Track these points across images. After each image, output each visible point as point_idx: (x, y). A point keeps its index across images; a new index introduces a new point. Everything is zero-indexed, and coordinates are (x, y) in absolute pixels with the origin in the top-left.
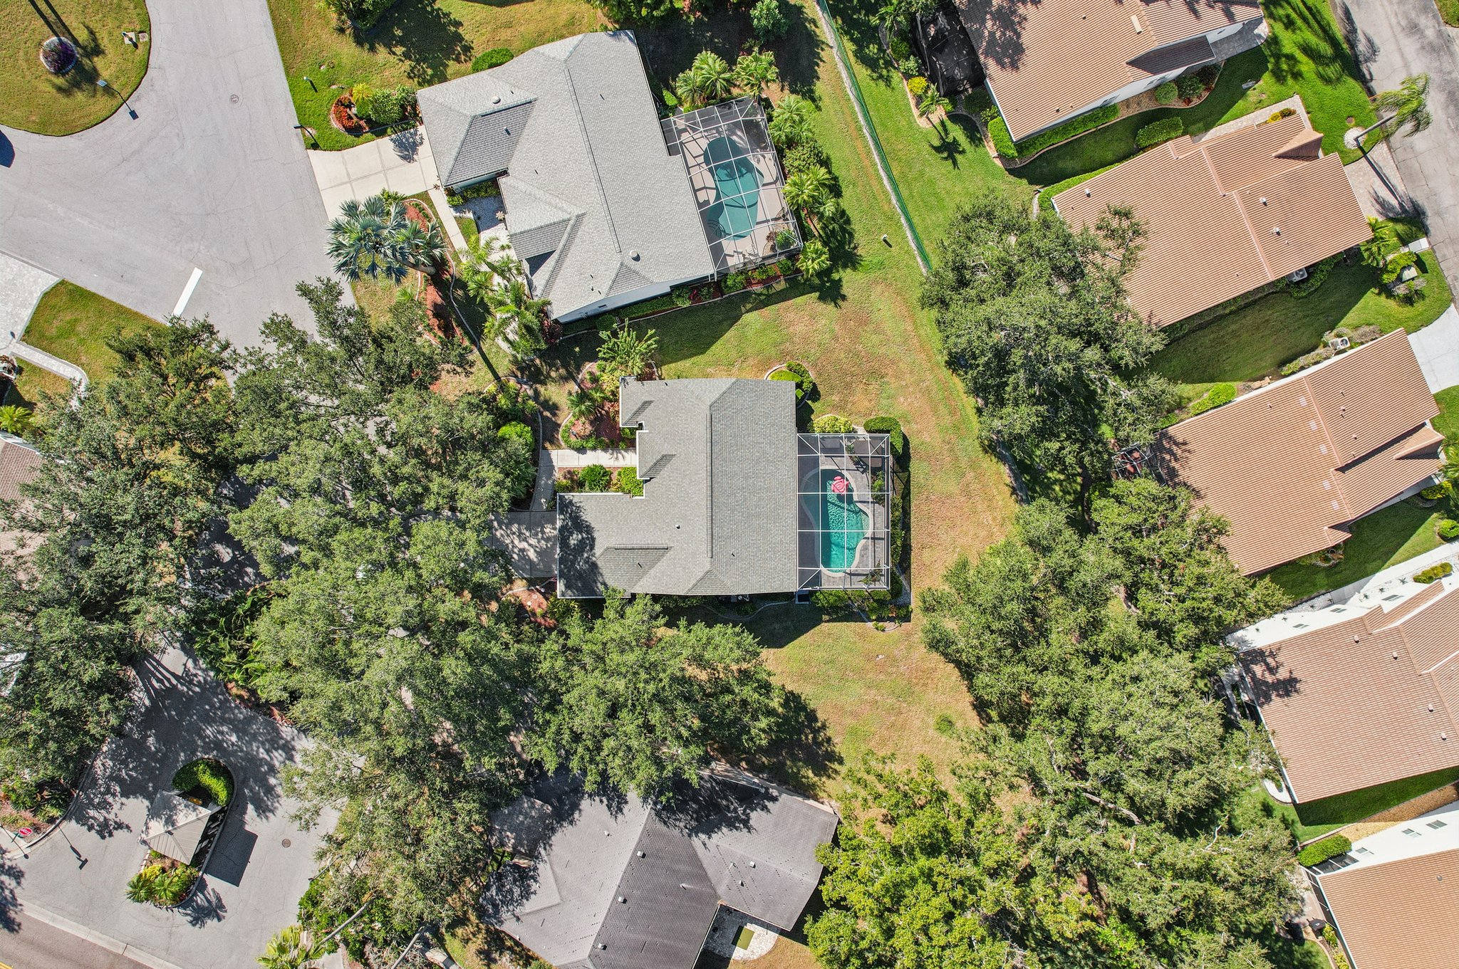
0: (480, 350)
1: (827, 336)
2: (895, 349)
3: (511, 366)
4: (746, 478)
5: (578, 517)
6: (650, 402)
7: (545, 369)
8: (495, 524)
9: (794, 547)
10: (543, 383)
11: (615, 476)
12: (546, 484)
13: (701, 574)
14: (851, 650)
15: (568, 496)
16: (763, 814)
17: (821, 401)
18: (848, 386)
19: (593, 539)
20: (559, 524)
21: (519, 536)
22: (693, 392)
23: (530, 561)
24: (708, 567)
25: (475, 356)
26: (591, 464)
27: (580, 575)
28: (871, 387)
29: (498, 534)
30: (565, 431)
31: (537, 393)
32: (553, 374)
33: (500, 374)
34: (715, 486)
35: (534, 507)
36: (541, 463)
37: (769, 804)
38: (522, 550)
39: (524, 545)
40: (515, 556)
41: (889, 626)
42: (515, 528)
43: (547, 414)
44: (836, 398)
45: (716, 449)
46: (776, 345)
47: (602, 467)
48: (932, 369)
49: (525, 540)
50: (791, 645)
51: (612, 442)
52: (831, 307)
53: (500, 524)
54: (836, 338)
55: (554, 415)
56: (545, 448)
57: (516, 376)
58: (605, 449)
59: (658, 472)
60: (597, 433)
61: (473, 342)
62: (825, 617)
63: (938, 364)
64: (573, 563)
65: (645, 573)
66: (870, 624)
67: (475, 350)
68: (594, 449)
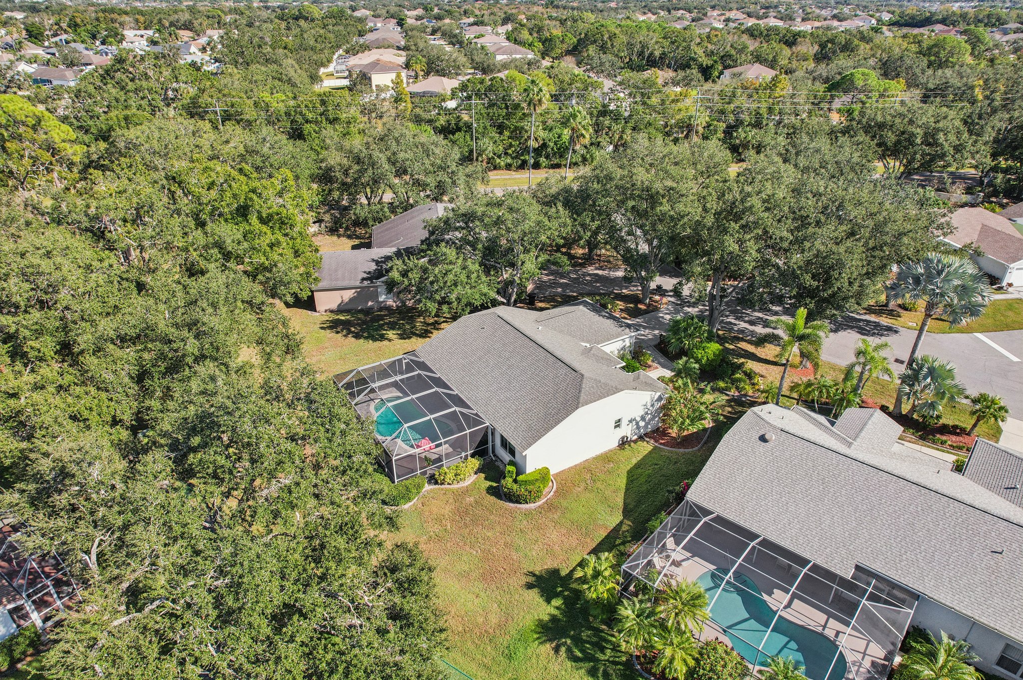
16: (368, 270)
37: (365, 276)
52: (538, 569)
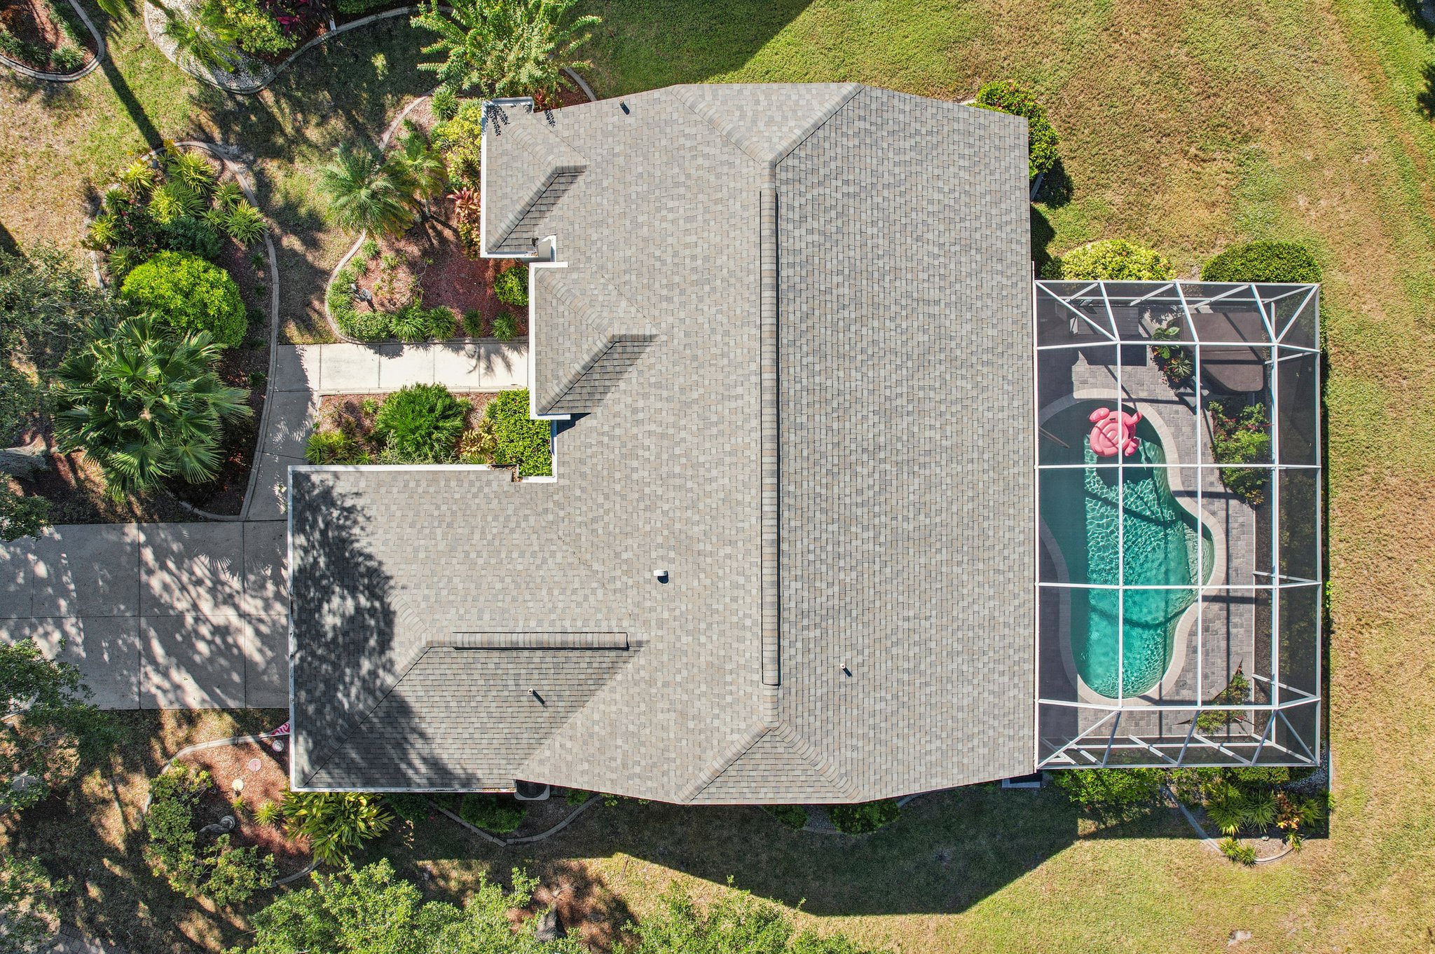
0: (107, 63)
1: (1088, 21)
2: (1282, 57)
3: (194, 112)
4: (888, 415)
5: (344, 543)
6: (575, 172)
7: (286, 118)
8: (148, 554)
9: (1029, 635)
10: (284, 154)
11: (480, 417)
12: (288, 440)
13: (739, 741)
14: (1157, 918)
15: (321, 475)
17: (1074, 206)
18: (1149, 163)
19: (387, 616)
20: (292, 561)
21: (212, 591)
22: (712, 125)
23: (244, 663)
24: (764, 715)
25: (92, 82)
26: (410, 383)
27: (353, 727)
28: (1211, 168)
29: (155, 583)
30: (339, 290)
31: (264, 186)
32: (313, 134)
33: (165, 134)
34: (790, 437)
35: (253, 507)
36: (274, 383)
38: (222, 631)
39: (226, 615)
40: (202, 647)
41: (1267, 849)
42: (201, 567)
43: (292, 242)
44: (1114, 197)
45: (792, 313)
46: (946, 46)
47: (441, 391)
48: (1382, 119)
49: (229, 600)
50: (986, 904)
51: (473, 321)
53: (161, 556)
54: (1112, 29)
55: (313, 244)
56: (284, 340)
57: (209, 139)
58: (454, 340)
59: (597, 395)
60: (428, 295)
61: (85, 39)
62: (1086, 825)
63: (1397, 105)
64: (331, 687)
65: (557, 721)
66: (1212, 845)
67: (93, 64)
68: (422, 340)
